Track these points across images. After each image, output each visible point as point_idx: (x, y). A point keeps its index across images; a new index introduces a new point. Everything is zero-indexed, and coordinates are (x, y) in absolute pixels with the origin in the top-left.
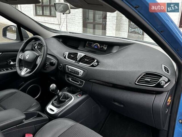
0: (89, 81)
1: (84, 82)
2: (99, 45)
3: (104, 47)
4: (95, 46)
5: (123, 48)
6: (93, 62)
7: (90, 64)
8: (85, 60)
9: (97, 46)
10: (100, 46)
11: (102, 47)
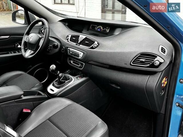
0: (88, 63)
1: (84, 64)
2: (102, 28)
3: (107, 30)
4: (98, 29)
5: (126, 31)
6: (93, 44)
7: (90, 46)
8: (86, 42)
11: (105, 30)
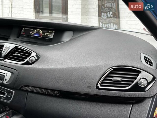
0: (20, 89)
1: (14, 92)
2: (41, 32)
3: (49, 35)
4: (36, 33)
7: (23, 61)
9: (39, 34)
10: (43, 33)
11: (47, 35)
